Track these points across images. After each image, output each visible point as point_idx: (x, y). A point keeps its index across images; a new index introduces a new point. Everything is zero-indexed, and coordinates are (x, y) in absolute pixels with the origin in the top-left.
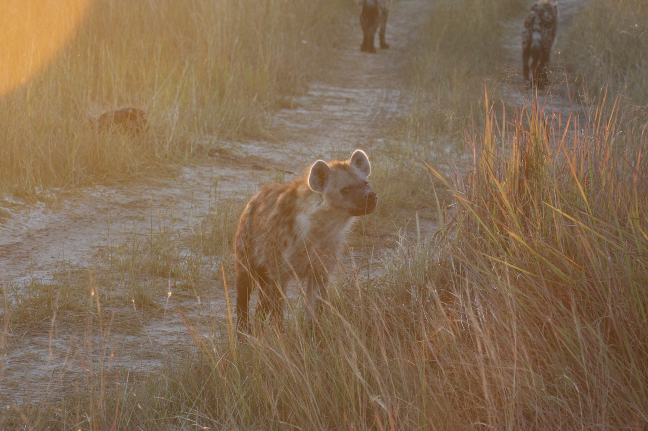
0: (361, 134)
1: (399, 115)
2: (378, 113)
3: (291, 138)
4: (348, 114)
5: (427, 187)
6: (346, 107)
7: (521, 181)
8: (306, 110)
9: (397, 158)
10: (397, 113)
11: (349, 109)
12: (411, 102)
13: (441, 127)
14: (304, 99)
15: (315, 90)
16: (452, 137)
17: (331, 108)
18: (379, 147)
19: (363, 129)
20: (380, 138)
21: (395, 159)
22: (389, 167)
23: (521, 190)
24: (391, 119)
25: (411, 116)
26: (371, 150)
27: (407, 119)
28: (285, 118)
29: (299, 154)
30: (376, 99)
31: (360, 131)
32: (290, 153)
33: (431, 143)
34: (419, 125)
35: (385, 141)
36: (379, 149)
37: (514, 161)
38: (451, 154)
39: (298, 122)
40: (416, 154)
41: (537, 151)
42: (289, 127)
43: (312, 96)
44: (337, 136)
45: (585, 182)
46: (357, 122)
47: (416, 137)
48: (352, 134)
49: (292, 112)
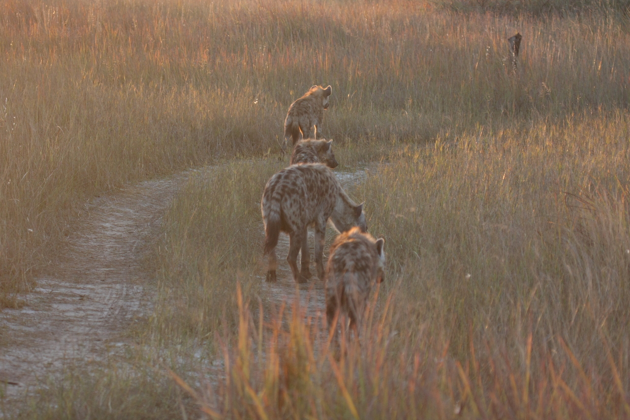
0: (96, 337)
1: (141, 315)
2: (117, 312)
3: (15, 342)
4: (81, 314)
5: (173, 399)
6: (79, 306)
7: (280, 392)
8: (33, 309)
9: (138, 365)
10: (138, 312)
11: (83, 308)
12: (155, 298)
13: (191, 329)
14: (30, 297)
15: (42, 286)
16: (202, 339)
17: (63, 307)
18: (117, 352)
19: (99, 332)
20: (119, 341)
21: (136, 366)
22: (129, 376)
23: (281, 402)
24: (131, 319)
25: (155, 315)
26: (108, 357)
27: (150, 320)
28: (8, 320)
29: (24, 361)
30: (114, 296)
31: (96, 334)
32: (13, 360)
33: (179, 347)
34: (163, 326)
35: (125, 345)
36: (117, 354)
37: (273, 369)
38: (201, 360)
39: (23, 324)
40: (161, 359)
41: (299, 356)
42: (13, 330)
43: (40, 293)
44: (69, 340)
45: (355, 391)
46: (92, 324)
47: (160, 340)
48: (87, 337)
49: (16, 313)
